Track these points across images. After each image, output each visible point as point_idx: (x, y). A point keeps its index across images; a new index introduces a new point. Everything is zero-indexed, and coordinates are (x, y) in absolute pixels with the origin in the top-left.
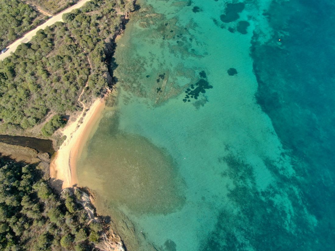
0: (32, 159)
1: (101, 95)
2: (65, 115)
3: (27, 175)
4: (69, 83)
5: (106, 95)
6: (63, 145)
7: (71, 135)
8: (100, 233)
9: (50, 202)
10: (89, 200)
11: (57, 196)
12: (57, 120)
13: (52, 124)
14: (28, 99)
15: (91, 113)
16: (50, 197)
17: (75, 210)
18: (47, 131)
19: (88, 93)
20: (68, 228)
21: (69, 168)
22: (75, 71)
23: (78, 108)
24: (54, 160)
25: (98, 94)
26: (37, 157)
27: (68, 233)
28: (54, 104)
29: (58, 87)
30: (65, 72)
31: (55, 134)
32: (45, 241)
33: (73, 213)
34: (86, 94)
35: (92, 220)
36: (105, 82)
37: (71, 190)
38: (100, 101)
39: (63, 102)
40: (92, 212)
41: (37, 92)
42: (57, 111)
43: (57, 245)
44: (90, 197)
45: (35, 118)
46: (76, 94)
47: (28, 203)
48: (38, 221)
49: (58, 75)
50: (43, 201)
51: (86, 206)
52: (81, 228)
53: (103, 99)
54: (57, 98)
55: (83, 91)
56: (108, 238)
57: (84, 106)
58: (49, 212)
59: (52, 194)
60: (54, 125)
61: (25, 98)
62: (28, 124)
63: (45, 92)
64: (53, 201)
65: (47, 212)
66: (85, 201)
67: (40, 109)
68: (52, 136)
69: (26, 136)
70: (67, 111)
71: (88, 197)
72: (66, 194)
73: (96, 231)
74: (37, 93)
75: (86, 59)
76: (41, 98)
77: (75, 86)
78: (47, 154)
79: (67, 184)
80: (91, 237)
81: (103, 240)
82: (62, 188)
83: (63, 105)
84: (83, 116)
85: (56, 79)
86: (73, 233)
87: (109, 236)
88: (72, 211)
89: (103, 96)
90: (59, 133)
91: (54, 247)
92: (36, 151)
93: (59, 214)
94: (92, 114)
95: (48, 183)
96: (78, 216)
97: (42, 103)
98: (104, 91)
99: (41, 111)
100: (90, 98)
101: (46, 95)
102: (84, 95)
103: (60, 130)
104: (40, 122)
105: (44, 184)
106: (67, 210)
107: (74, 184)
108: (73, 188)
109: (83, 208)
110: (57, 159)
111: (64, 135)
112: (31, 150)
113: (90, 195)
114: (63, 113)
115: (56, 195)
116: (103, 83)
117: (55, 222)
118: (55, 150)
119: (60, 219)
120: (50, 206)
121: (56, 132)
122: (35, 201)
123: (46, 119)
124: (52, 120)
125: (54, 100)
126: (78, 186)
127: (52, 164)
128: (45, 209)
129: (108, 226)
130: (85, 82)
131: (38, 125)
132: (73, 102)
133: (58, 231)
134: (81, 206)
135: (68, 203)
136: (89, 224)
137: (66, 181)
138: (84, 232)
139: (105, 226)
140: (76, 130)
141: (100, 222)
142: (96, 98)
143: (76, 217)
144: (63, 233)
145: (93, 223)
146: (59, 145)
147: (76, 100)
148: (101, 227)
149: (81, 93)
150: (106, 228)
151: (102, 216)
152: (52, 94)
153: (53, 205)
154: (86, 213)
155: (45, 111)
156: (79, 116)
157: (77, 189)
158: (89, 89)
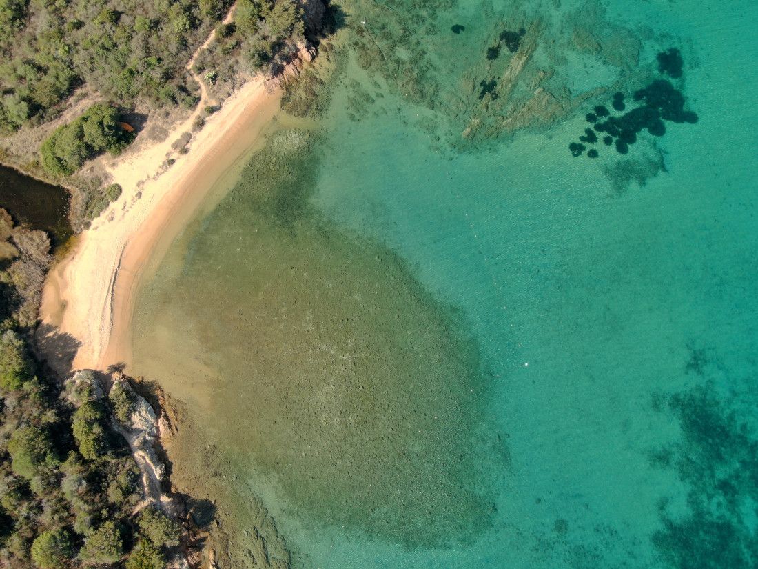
1: (270, 66)
2: (133, 110)
5: (289, 70)
6: (104, 216)
7: (139, 189)
8: (167, 554)
9: (24, 403)
10: (154, 428)
11: (51, 391)
12: (101, 124)
13: (81, 135)
14: (16, 29)
15: (222, 124)
16: (27, 386)
17: (101, 452)
18: (59, 154)
19: (228, 46)
20: (67, 508)
21: (109, 302)
23: (180, 96)
24: (65, 262)
25: (263, 59)
26: (10, 240)
27: (63, 524)
28: (100, 63)
29: (128, 7)
31: (85, 172)
33: (92, 461)
34: (219, 50)
35: (149, 500)
36: (298, 20)
37: (101, 380)
38: (263, 88)
39: (134, 61)
40: (157, 472)
41: (51, 9)
42: (107, 92)
43: (19, 554)
44: (161, 423)
45: (28, 100)
46: (184, 44)
51: (141, 449)
52: (109, 518)
53: (276, 80)
54: (115, 45)
55: (213, 35)
57: (204, 93)
58: (13, 437)
59: (36, 378)
60: (86, 139)
61: (6, 23)
63: (80, 14)
64: (34, 402)
65: (8, 436)
66: (141, 431)
67: (49, 72)
68: (73, 176)
70: (140, 98)
71: (152, 419)
72: (80, 391)
73: (157, 544)
74: (50, 14)
76: (61, 34)
77: (188, 13)
78: (45, 235)
80: (135, 559)
82: (71, 366)
83: (131, 72)
84: (194, 130)
86: (77, 528)
88: (89, 451)
89: (278, 71)
90: (100, 174)
91: (9, 558)
92: (10, 217)
93: (45, 454)
94: (227, 127)
95: (29, 336)
96: (106, 476)
97: (60, 53)
98: (285, 51)
99: (52, 80)
100: (231, 67)
101: (79, 25)
102: (211, 52)
103: (103, 161)
104: (42, 117)
105: (16, 337)
106: (74, 443)
107: (114, 363)
108: (109, 376)
109: (129, 453)
110: (74, 263)
111: (115, 183)
113: (163, 413)
114: (126, 104)
115: (47, 384)
116: (285, 21)
117: (27, 475)
118: (74, 228)
119: (46, 470)
120: (19, 418)
121: (88, 164)
123: (64, 113)
124: (85, 119)
125: (103, 47)
126: (126, 372)
127: (54, 274)
129: (202, 535)
130: (224, 3)
131: (32, 126)
132: (169, 68)
133: (31, 509)
134: (124, 445)
135: (83, 422)
136: (138, 512)
137: (90, 345)
138: (114, 534)
139: (191, 532)
140: (158, 174)
141: (175, 514)
142: (253, 73)
143: (100, 479)
144: (45, 518)
145: (153, 513)
146: (92, 213)
147: (181, 65)
148: (176, 534)
149: (202, 43)
150: (193, 540)
151: (186, 495)
152: (101, 26)
153: (31, 417)
154: (133, 473)
155: (66, 83)
156: (180, 124)
157: (120, 383)
158: (235, 34)
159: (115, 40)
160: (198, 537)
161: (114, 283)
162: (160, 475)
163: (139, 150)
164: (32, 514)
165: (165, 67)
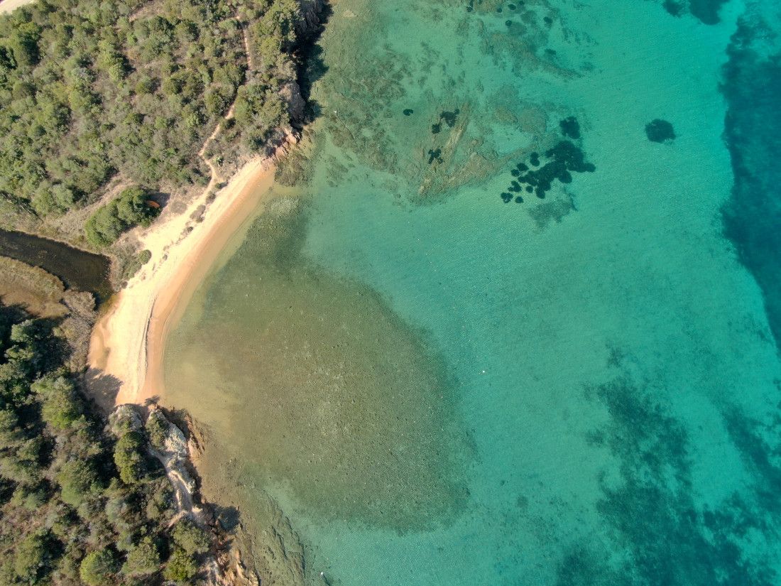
0: (47, 305)
1: (265, 148)
2: (158, 190)
3: (21, 350)
4: (180, 99)
5: (280, 151)
6: (138, 276)
7: (165, 252)
8: (199, 559)
9: (73, 439)
10: (184, 450)
11: (97, 425)
12: (131, 203)
13: (115, 213)
14: (62, 133)
15: (229, 197)
16: (75, 424)
17: (138, 476)
18: (99, 230)
19: (230, 135)
20: (111, 528)
21: (144, 346)
22: (202, 70)
23: (194, 177)
24: (108, 316)
25: (259, 143)
26: (62, 301)
27: (108, 543)
28: (129, 155)
29: (149, 110)
30: (174, 69)
31: (121, 242)
32: (35, 560)
33: (132, 484)
34: (223, 139)
35: (183, 513)
36: (284, 112)
37: (139, 412)
38: (260, 166)
39: (157, 152)
40: (189, 488)
41: (88, 115)
42: (136, 178)
43: (70, 575)
44: (191, 445)
45: (73, 188)
46: (195, 136)
47: (9, 433)
48: (27, 490)
49: (154, 75)
50: (53, 434)
51: (173, 469)
52: (148, 533)
53: (270, 160)
54: (140, 140)
55: (218, 128)
56: (223, 575)
57: (214, 173)
58: (63, 470)
59: (83, 416)
60: (120, 216)
61: (53, 128)
62: (53, 203)
63: (112, 118)
64: (82, 437)
65: (58, 470)
66: (174, 454)
67: (89, 165)
68: (112, 246)
69: (41, 236)
70: (163, 180)
71: (182, 442)
72: (120, 424)
73: (189, 553)
74: (87, 119)
75: (239, 38)
76: (98, 134)
77: (197, 112)
78: (90, 296)
79: (132, 391)
80: (171, 568)
81: (206, 579)
82: (114, 402)
83: (154, 161)
84: (207, 203)
85: (145, 85)
86: (119, 547)
87: (227, 570)
88: (127, 478)
89: (271, 152)
90: (133, 242)
91: (61, 579)
92: (62, 282)
93: (90, 483)
94: (233, 199)
95: (79, 380)
96: (144, 496)
97: (97, 149)
98: (276, 136)
99: (92, 171)
100: (234, 152)
101: (111, 127)
102: (217, 141)
103: (136, 232)
104: (85, 201)
105: (66, 383)
106: (116, 471)
107: (150, 396)
108: (146, 408)
109: (164, 473)
110: (115, 316)
111: (146, 249)
112: (49, 278)
113: (191, 436)
114: (152, 186)
115: (94, 420)
116: (274, 113)
117: (75, 504)
118: (114, 288)
119: (92, 497)
120: (69, 453)
121: (124, 235)
122: (32, 429)
123: (103, 197)
124: (118, 200)
125: (131, 142)
126: (160, 403)
127: (99, 326)
128: (54, 458)
129: (229, 538)
130: (226, 103)
131: (78, 209)
132: (185, 156)
133: (79, 532)
134: (159, 468)
135: (122, 452)
136: (173, 525)
137: (129, 384)
138: (152, 549)
139: (219, 536)
140: (180, 239)
141: (205, 523)
142: (252, 155)
143: (140, 498)
144: (92, 540)
145: (185, 524)
146: (128, 274)
147: (195, 153)
148: (205, 542)
149: (210, 135)
150: (221, 543)
151: (214, 505)
152: (128, 126)
153: (79, 451)
154: (168, 491)
155: (103, 173)
156: (197, 199)
157: (155, 413)
158: (235, 126)
159: (140, 136)
160: (226, 540)
161: (148, 330)
162: (191, 490)
163: (164, 222)
164: (80, 537)
165: (181, 155)
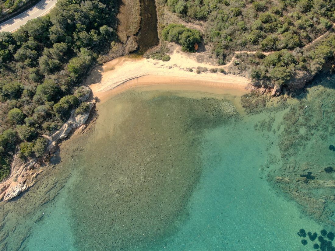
0: (124, 32)
1: (257, 81)
2: (205, 45)
3: (96, 35)
4: (259, 25)
5: (262, 89)
6: (155, 61)
7: (173, 66)
8: (32, 154)
9: (65, 77)
10: (79, 125)
11: (76, 83)
13: (180, 33)
15: (219, 79)
16: (72, 74)
17: (58, 111)
18: (170, 32)
19: (254, 60)
20: (33, 112)
21: (121, 82)
22: (285, 26)
23: (221, 57)
24: (130, 59)
25: (257, 76)
26: (128, 37)
27: (26, 114)
28: (216, 21)
29: (246, 15)
30: (277, 12)
31: (169, 44)
32: (10, 90)
33: (54, 111)
34: (250, 58)
35: (50, 138)
36: (283, 79)
37: (89, 97)
38: (246, 85)
39: (224, 32)
40: (62, 135)
42: (206, 31)
43: (10, 106)
44: (84, 126)
45: (185, 7)
46: (244, 44)
47: (58, 52)
48: (37, 73)
49: (268, 5)
50: (65, 68)
51: (68, 124)
52: (35, 128)
53: (253, 87)
55: (254, 53)
56: (30, 169)
57: (228, 65)
58: (50, 80)
59: (77, 75)
62: (174, 4)
64: (67, 80)
66: (75, 121)
67: (202, 7)
68: (165, 41)
69: (157, 10)
70: (212, 44)
71: (82, 122)
72: (80, 92)
73: (33, 149)
77: (257, 37)
78: (137, 46)
79: (97, 89)
80: (25, 145)
81: (26, 162)
82: (90, 84)
83: (219, 34)
85: (258, 5)
86: (26, 119)
87: (33, 169)
88: (55, 107)
89: (258, 86)
90: (172, 49)
91: (7, 104)
92: (138, 31)
93: (47, 94)
94: (219, 81)
95: (95, 65)
96: (51, 119)
98: (268, 83)
99: (199, 11)
100: (245, 67)
101: (227, 4)
102: (248, 56)
103: (178, 47)
104: (183, 17)
105: (89, 60)
106: (57, 101)
107: (99, 98)
108: (93, 99)
109: (65, 122)
110: (131, 62)
111: (170, 56)
112: (137, 25)
113: (87, 125)
114: (206, 41)
115: (78, 81)
117: (37, 93)
118: (145, 54)
119: (42, 98)
120: (59, 78)
121: (173, 43)
122: (65, 59)
123: (190, 23)
124: (189, 31)
125: (223, 18)
126: (97, 104)
127: (123, 59)
128: (54, 74)
130: (272, 48)
131: (178, 16)
132: (230, 46)
133: (27, 101)
134: (66, 118)
135: (66, 100)
136: (43, 137)
137: (101, 86)
138: (29, 133)
139: (46, 159)
140: (183, 69)
141: (50, 150)
142: (249, 77)
143: (50, 117)
144: (26, 107)
145: (45, 142)
146: (154, 56)
147: (235, 49)
148: (40, 154)
149: (250, 51)
150: (43, 161)
151: (59, 150)
153: (61, 82)
154: (57, 127)
156: (209, 64)
157: (91, 104)
158: (261, 60)
159: (229, 20)
160: (46, 163)
161: (130, 80)
162: (61, 137)
163: (189, 57)
164: (25, 102)
165: (229, 44)
